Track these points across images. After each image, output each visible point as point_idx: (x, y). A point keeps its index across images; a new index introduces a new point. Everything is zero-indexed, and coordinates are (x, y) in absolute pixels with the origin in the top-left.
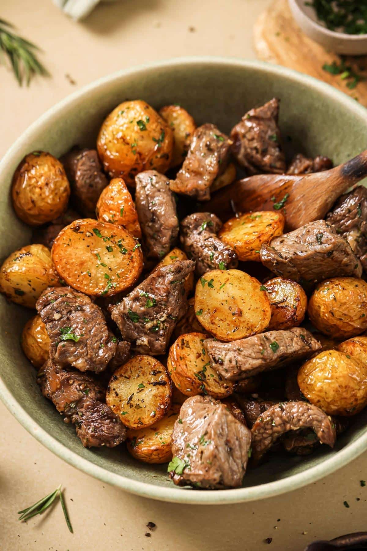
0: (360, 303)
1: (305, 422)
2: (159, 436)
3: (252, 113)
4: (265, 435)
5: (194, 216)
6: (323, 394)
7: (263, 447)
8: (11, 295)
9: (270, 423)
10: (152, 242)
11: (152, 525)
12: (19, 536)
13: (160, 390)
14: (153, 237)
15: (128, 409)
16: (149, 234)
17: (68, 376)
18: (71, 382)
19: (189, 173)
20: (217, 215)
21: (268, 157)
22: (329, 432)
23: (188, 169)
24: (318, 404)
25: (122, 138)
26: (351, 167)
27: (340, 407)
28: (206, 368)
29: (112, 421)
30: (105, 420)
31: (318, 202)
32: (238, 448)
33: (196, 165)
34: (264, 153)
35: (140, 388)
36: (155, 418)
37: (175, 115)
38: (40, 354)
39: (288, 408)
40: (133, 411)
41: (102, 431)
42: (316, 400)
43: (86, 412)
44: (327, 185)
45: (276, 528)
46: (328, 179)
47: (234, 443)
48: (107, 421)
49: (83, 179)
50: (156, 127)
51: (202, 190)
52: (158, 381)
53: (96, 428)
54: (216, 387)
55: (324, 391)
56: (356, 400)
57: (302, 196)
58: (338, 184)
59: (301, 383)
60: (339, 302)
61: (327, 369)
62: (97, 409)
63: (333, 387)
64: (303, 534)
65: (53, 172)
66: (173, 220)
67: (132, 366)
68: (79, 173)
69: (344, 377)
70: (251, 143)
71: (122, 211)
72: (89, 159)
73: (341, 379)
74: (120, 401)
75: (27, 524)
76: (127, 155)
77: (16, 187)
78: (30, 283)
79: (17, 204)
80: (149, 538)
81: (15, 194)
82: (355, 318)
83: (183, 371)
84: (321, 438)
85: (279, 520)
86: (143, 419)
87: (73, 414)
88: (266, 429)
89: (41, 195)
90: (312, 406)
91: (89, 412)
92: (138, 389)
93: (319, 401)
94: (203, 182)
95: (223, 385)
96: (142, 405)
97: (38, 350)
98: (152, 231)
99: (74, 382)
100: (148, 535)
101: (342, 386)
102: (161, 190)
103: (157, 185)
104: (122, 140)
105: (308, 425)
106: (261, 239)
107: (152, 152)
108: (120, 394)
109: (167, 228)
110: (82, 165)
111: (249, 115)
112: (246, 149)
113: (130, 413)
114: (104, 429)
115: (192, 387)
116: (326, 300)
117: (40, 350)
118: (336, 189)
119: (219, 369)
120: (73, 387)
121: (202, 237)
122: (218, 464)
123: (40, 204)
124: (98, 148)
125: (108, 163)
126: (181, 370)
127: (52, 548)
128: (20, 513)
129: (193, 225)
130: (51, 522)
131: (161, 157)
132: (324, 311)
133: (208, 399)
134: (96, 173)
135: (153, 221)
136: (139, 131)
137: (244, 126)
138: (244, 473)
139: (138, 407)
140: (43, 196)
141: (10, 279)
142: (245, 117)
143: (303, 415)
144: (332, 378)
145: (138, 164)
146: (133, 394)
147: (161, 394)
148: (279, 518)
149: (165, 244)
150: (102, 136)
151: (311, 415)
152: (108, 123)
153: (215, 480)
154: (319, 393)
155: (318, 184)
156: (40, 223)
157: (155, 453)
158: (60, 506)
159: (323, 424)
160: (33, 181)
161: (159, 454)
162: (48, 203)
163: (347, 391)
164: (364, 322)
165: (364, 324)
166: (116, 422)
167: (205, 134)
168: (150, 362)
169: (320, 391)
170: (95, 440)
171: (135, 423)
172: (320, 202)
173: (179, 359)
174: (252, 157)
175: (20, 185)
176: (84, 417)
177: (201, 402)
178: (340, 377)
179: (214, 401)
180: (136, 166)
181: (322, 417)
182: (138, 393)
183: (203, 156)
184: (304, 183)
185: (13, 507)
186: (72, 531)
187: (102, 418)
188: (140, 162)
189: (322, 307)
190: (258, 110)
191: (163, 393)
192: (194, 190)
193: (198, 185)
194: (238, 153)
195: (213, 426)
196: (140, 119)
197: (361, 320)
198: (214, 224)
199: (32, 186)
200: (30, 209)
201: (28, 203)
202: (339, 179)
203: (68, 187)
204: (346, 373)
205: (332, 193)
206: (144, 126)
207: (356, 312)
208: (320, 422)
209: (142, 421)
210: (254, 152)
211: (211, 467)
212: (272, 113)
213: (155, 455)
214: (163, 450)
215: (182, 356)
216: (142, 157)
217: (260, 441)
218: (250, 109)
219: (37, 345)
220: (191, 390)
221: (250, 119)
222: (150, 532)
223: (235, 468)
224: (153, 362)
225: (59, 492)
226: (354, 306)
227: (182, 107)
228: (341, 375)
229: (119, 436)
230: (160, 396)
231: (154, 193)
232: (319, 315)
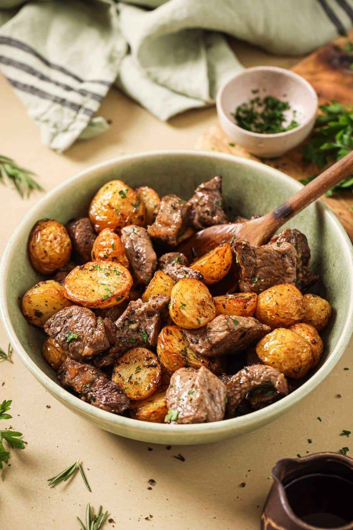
0: (295, 301)
1: (265, 378)
2: (155, 404)
3: (202, 186)
4: (235, 392)
5: (168, 255)
6: (276, 357)
7: (235, 401)
8: (31, 317)
9: (238, 382)
10: (139, 273)
11: (152, 482)
12: (49, 497)
13: (152, 370)
14: (139, 269)
15: (129, 386)
16: (136, 267)
17: (83, 366)
18: (86, 369)
19: (160, 224)
20: (185, 254)
21: (217, 216)
22: (283, 383)
23: (160, 221)
24: (273, 365)
25: (108, 205)
26: (280, 211)
27: (289, 367)
28: (186, 349)
29: (119, 393)
30: (114, 392)
31: (258, 238)
32: (217, 395)
33: (166, 218)
34: (213, 214)
35: (137, 370)
36: (150, 390)
37: (144, 193)
38: (58, 357)
39: (251, 369)
40: (133, 386)
41: (112, 400)
42: (271, 363)
43: (98, 388)
44: (263, 226)
45: (248, 476)
46: (263, 222)
47: (214, 391)
48: (116, 393)
49: (80, 237)
50: (133, 195)
51: (171, 236)
52: (150, 364)
53: (107, 398)
54: (195, 361)
55: (277, 354)
56: (301, 361)
57: (245, 235)
58: (271, 224)
59: (259, 352)
60: (281, 305)
61: (277, 338)
62: (107, 385)
63: (283, 350)
64: (269, 478)
65: (59, 230)
66: (153, 255)
67: (131, 355)
68: (77, 234)
69: (290, 342)
70: (203, 208)
71: (113, 246)
72: (84, 224)
73: (289, 344)
74: (123, 380)
75: (55, 489)
76: (113, 216)
77: (32, 243)
78: (47, 303)
79: (34, 254)
80: (151, 491)
81: (31, 248)
82: (294, 314)
83: (170, 348)
84: (278, 389)
85: (249, 471)
86: (141, 391)
87: (89, 392)
88: (236, 387)
89: (51, 246)
90: (269, 367)
91: (101, 387)
92: (136, 371)
93: (273, 363)
94: (171, 230)
95: (200, 361)
96: (140, 382)
97: (57, 355)
98: (138, 265)
99: (88, 370)
100: (150, 489)
101: (290, 349)
102: (142, 236)
103: (138, 233)
104: (108, 206)
105: (267, 380)
106: (219, 253)
107: (131, 214)
108: (122, 376)
109: (149, 261)
110: (79, 228)
111: (200, 188)
112: (199, 213)
113: (131, 388)
114: (113, 399)
115: (178, 361)
116: (271, 306)
117: (58, 353)
118: (270, 228)
119: (195, 347)
120: (88, 372)
121: (175, 268)
122: (204, 406)
123: (51, 253)
124: (90, 216)
125: (98, 225)
126: (168, 348)
127: (76, 503)
128: (49, 480)
129: (167, 261)
130: (73, 485)
131: (138, 218)
132: (270, 314)
133: (190, 369)
134: (90, 234)
135: (138, 257)
136: (121, 199)
137: (197, 197)
138: (224, 414)
139: (136, 383)
140: (53, 247)
141: (32, 301)
142: (198, 189)
143: (263, 372)
144: (282, 344)
145: (121, 223)
146: (132, 374)
147: (153, 373)
148: (249, 469)
149: (148, 273)
150: (93, 207)
151: (268, 372)
152: (96, 198)
153: (202, 418)
154: (273, 357)
155: (256, 226)
156: (51, 270)
157: (153, 415)
158: (79, 475)
159: (278, 378)
160: (45, 237)
161: (156, 416)
162: (56, 252)
163: (294, 353)
164: (300, 315)
165: (301, 316)
166: (122, 393)
167: (170, 199)
168: (144, 351)
169: (274, 354)
170: (107, 407)
171: (135, 395)
172: (259, 238)
173: (166, 341)
174: (204, 219)
175: (35, 241)
176: (97, 392)
177: (186, 371)
178: (287, 342)
179: (195, 370)
180: (120, 225)
181: (277, 373)
182: (135, 373)
183: (170, 213)
184: (246, 226)
185: (43, 478)
186: (90, 491)
187: (111, 390)
188: (122, 221)
189: (269, 312)
190: (207, 184)
191: (155, 373)
192: (165, 235)
193: (168, 232)
194: (193, 219)
195: (198, 381)
196: (121, 190)
197: (299, 314)
198: (182, 259)
199: (44, 241)
200: (43, 258)
201: (42, 253)
202: (272, 220)
203: (70, 243)
204: (291, 339)
205: (267, 231)
206: (124, 194)
207: (294, 309)
208: (276, 376)
209: (140, 393)
210: (206, 215)
211: (199, 408)
212: (217, 186)
213: (153, 417)
214: (159, 412)
215: (168, 339)
216: (124, 217)
217: (233, 397)
218: (200, 184)
219: (55, 350)
220: (177, 363)
221: (202, 190)
222: (151, 486)
223: (216, 409)
224: (146, 351)
225: (77, 465)
226: (292, 305)
227: (150, 187)
228: (288, 341)
229: (125, 404)
230: (153, 375)
231: (136, 238)
232: (267, 318)
